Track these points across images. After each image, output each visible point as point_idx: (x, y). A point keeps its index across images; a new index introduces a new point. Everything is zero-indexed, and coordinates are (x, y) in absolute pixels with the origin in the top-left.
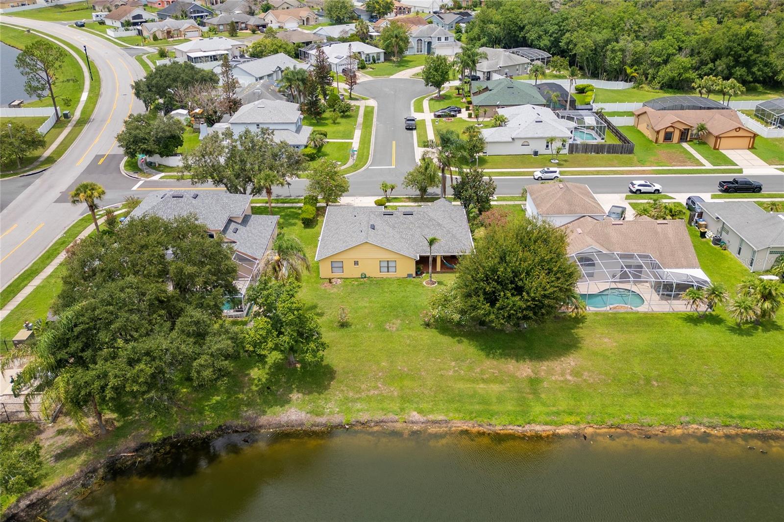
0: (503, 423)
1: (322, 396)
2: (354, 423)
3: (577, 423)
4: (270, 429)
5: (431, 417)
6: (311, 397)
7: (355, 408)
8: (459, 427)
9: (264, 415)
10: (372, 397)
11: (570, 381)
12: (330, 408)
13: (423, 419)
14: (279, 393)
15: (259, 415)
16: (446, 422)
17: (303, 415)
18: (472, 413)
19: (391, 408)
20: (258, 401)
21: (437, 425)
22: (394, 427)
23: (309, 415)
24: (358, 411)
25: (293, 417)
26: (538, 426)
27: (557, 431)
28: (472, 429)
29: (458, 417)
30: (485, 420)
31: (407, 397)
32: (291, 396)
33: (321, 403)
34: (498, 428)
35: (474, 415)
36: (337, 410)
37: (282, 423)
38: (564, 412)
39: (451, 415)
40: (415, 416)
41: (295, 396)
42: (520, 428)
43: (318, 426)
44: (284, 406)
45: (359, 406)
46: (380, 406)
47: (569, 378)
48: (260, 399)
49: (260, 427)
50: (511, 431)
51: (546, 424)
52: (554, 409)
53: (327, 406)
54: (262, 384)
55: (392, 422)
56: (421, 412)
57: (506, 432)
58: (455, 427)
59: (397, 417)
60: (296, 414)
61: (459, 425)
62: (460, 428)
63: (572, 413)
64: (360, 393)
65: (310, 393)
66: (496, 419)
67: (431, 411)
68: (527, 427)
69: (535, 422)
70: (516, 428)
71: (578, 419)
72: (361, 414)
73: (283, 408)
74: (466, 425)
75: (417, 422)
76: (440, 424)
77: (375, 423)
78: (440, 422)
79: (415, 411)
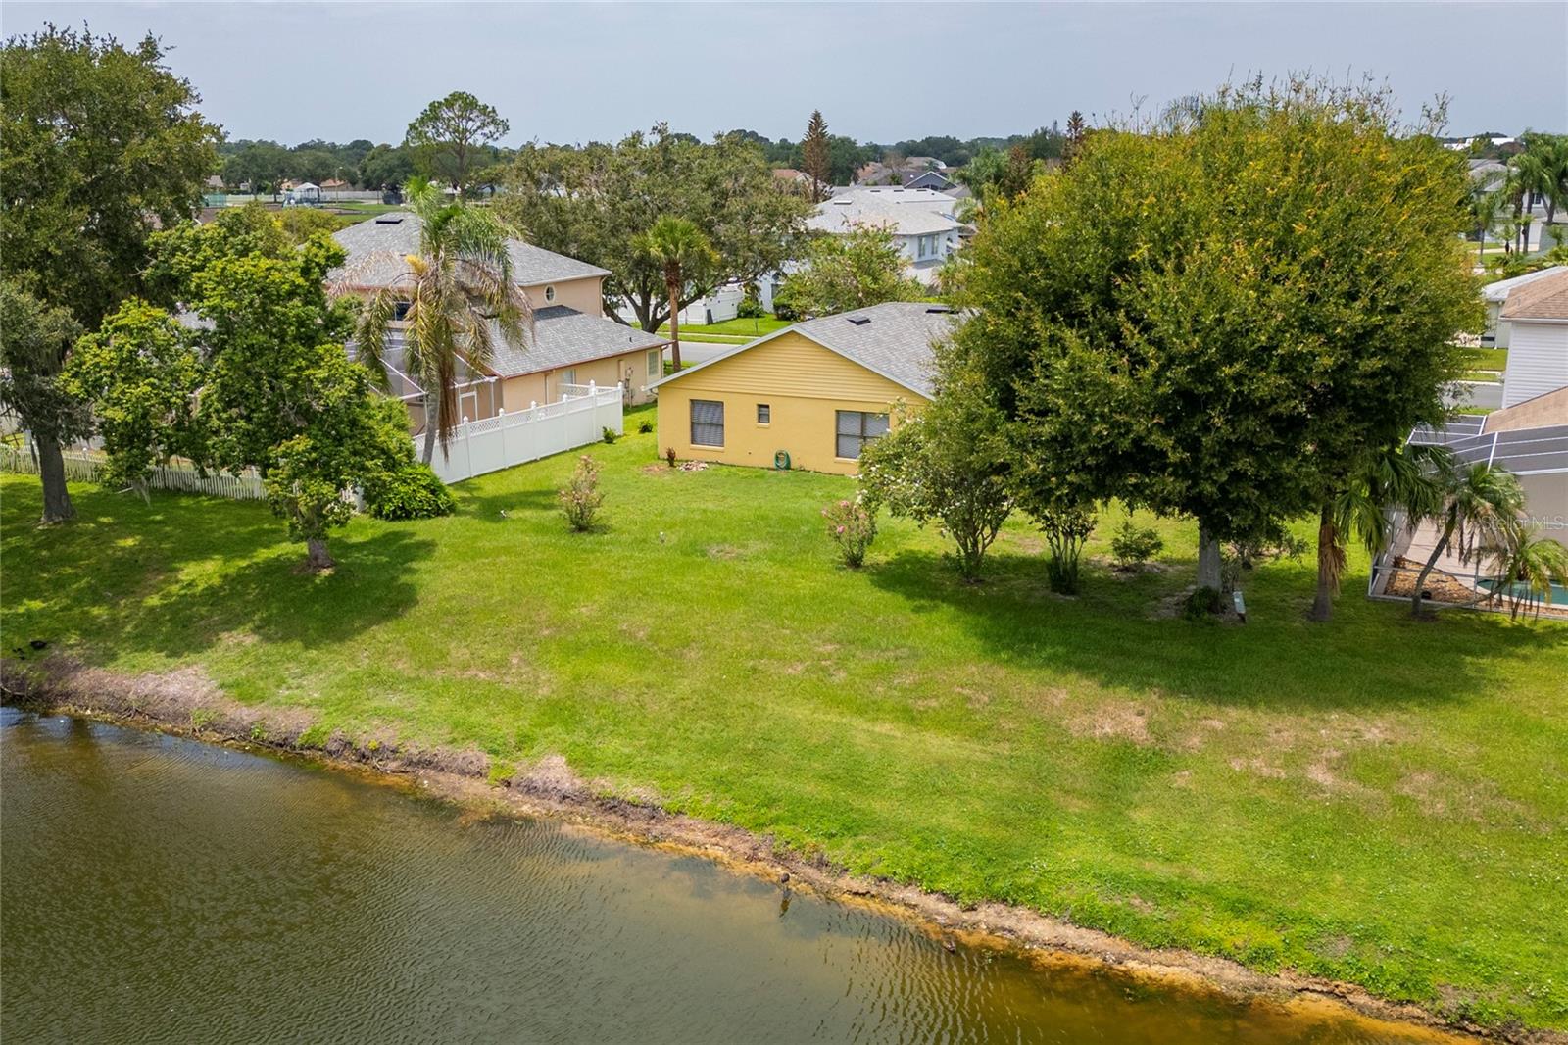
2: (333, 747)
3: (1260, 957)
4: (87, 707)
5: (607, 785)
9: (101, 665)
10: (458, 684)
11: (1317, 788)
12: (298, 687)
13: (571, 785)
15: (90, 663)
16: (653, 814)
17: (205, 689)
18: (771, 803)
20: (129, 629)
21: (613, 817)
22: (456, 790)
23: (219, 693)
25: (174, 689)
26: (1043, 920)
27: (1132, 964)
29: (710, 810)
32: (225, 635)
34: (848, 884)
35: (774, 813)
38: (1208, 891)
39: (688, 793)
40: (553, 769)
41: (234, 638)
42: (951, 910)
43: (221, 731)
44: (179, 656)
45: (391, 701)
47: (1319, 775)
48: (136, 627)
50: (900, 910)
51: (1089, 921)
52: (1162, 871)
53: (297, 682)
54: (185, 595)
55: (460, 772)
56: (580, 759)
58: (677, 840)
59: (488, 760)
60: (189, 684)
61: (700, 837)
63: (1250, 907)
64: (430, 667)
68: (988, 915)
69: (1035, 900)
70: (931, 902)
71: (1274, 940)
73: (171, 660)
74: (727, 844)
75: (546, 791)
76: (625, 816)
77: (402, 765)
78: (630, 809)
79: (563, 752)
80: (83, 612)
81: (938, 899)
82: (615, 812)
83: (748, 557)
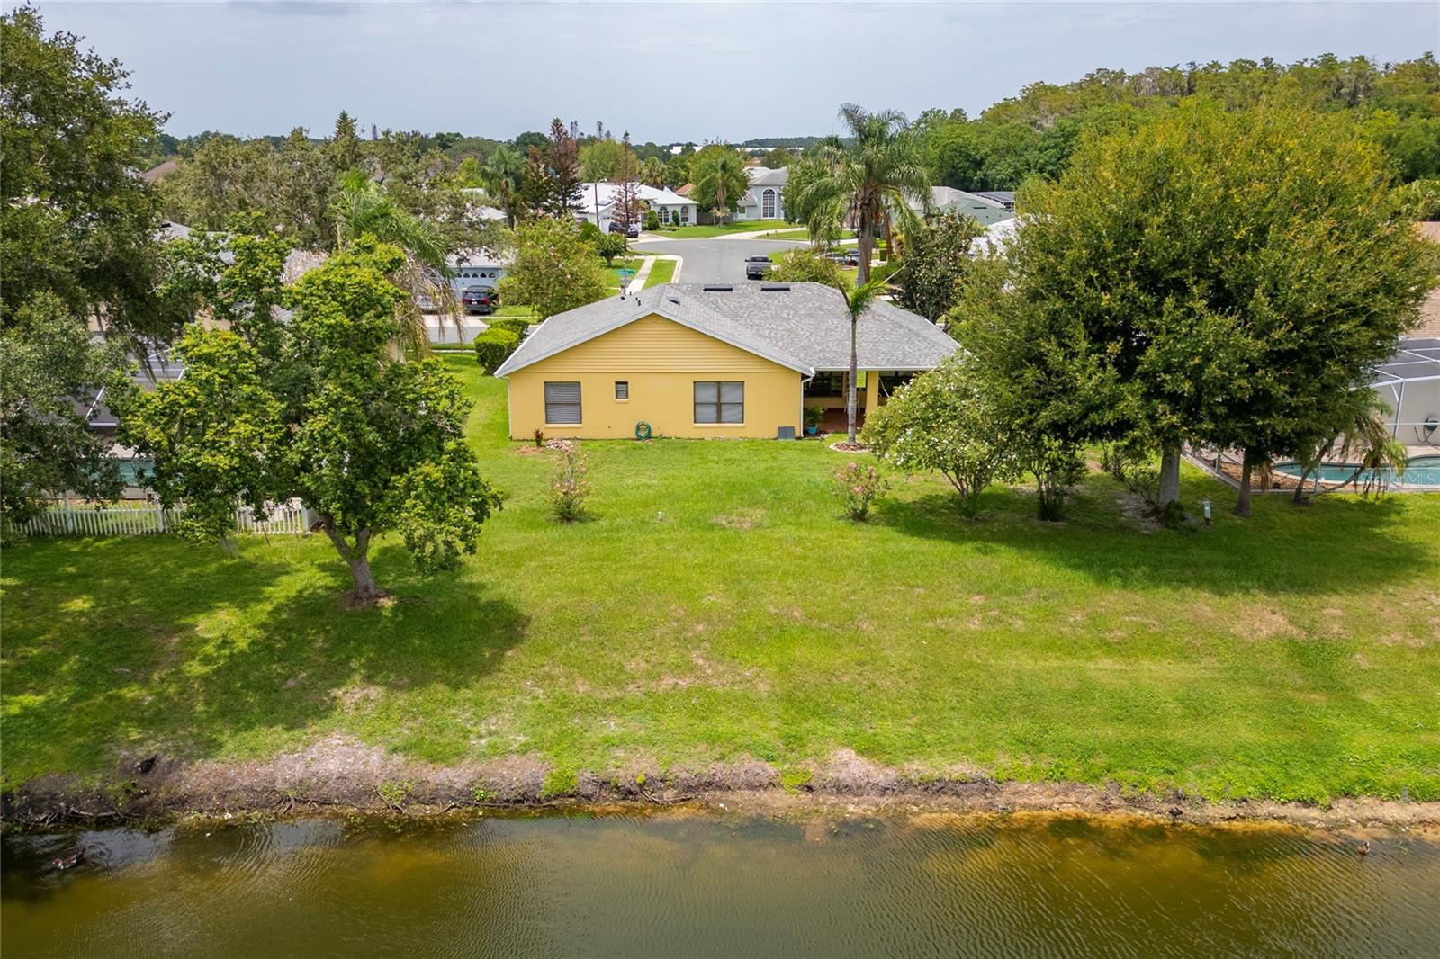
0: (1234, 792)
1: (465, 693)
2: (589, 790)
4: (223, 811)
5: (918, 768)
6: (419, 697)
7: (593, 737)
8: (1042, 808)
9: (206, 756)
10: (667, 696)
12: (490, 734)
13: (882, 775)
14: (291, 683)
15: (188, 757)
16: (985, 786)
17: (375, 758)
18: (1090, 752)
19: (744, 733)
20: (200, 707)
21: (946, 799)
22: (763, 806)
23: (399, 759)
24: (609, 744)
25: (333, 766)
26: (1390, 804)
28: (1101, 816)
29: (1035, 770)
30: (1154, 780)
31: (808, 698)
32: (338, 692)
33: (460, 716)
34: (1217, 812)
35: (1100, 761)
36: (522, 739)
37: (279, 785)
39: (1004, 760)
40: (850, 764)
41: (352, 694)
42: (1314, 813)
43: (432, 801)
44: (303, 726)
45: (613, 728)
46: (702, 727)
48: (208, 703)
49: (182, 803)
50: (1274, 824)
51: (1426, 796)
53: (482, 728)
54: (232, 655)
55: (751, 787)
56: (870, 750)
57: (1253, 826)
58: (1024, 807)
59: (771, 769)
60: (347, 756)
61: (1043, 800)
62: (1047, 814)
64: (617, 684)
65: (418, 682)
66: (1200, 775)
67: (915, 748)
68: (1342, 809)
69: (1371, 788)
70: (1292, 810)
72: (621, 754)
73: (296, 733)
74: (1073, 799)
75: (859, 787)
76: (958, 795)
77: (679, 793)
78: (960, 788)
79: (849, 745)
80: (110, 698)
81: (1297, 807)
82: (945, 793)
83: (765, 524)
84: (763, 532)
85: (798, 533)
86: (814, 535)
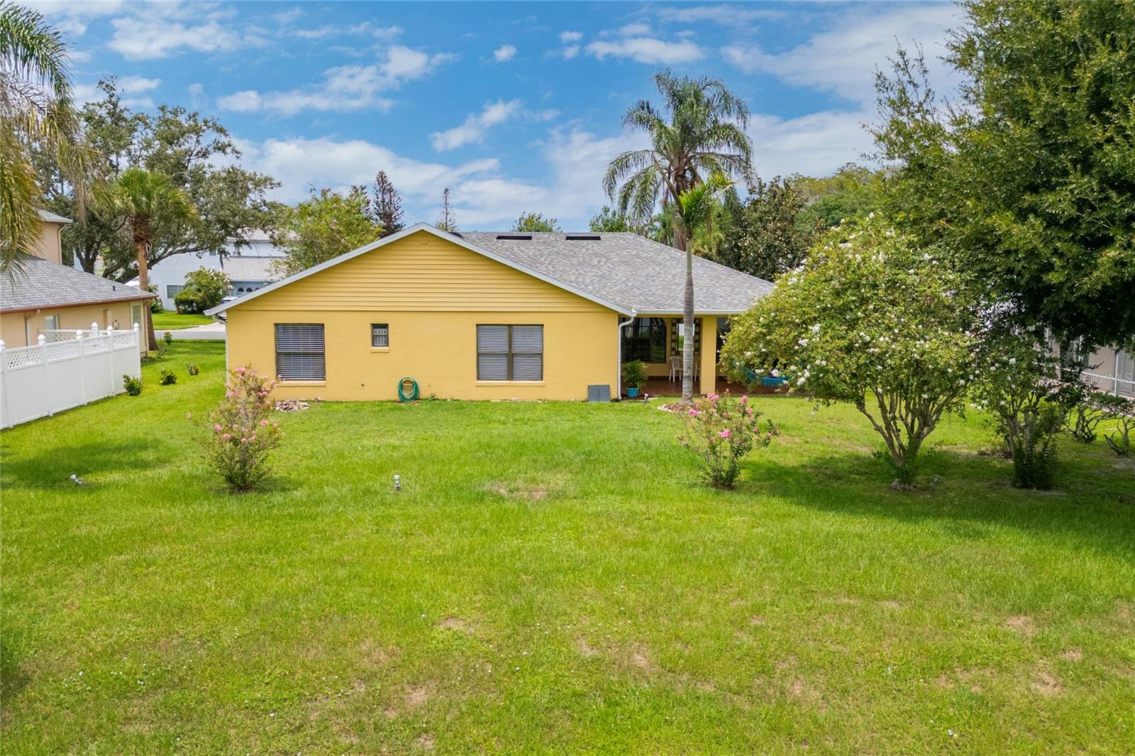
83: (571, 493)
84: (567, 503)
85: (628, 506)
86: (655, 508)
